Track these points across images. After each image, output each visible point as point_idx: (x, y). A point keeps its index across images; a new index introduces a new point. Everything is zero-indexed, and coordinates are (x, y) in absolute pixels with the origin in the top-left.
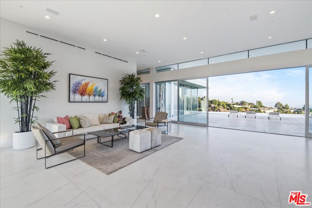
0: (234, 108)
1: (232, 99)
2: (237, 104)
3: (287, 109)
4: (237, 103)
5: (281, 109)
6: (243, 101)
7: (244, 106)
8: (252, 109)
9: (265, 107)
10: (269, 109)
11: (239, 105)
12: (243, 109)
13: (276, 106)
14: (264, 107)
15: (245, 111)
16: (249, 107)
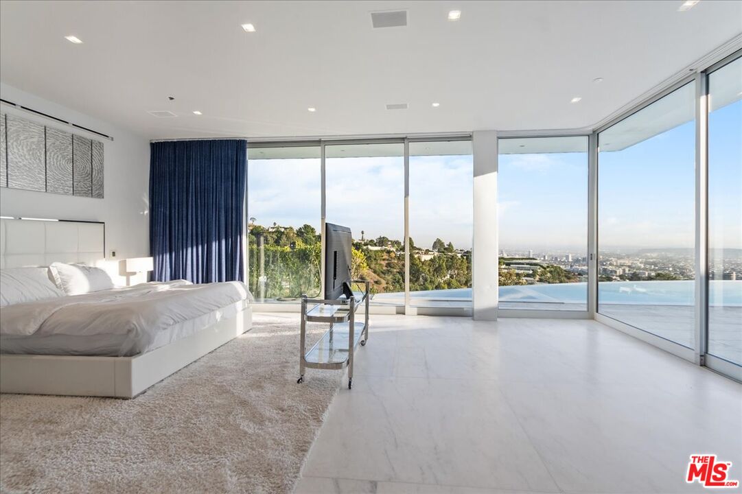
0: (368, 253)
1: (363, 233)
2: (371, 243)
3: (451, 252)
5: (443, 252)
6: (383, 238)
8: (399, 253)
10: (427, 252)
12: (385, 253)
13: (434, 247)
15: (387, 257)
16: (395, 250)
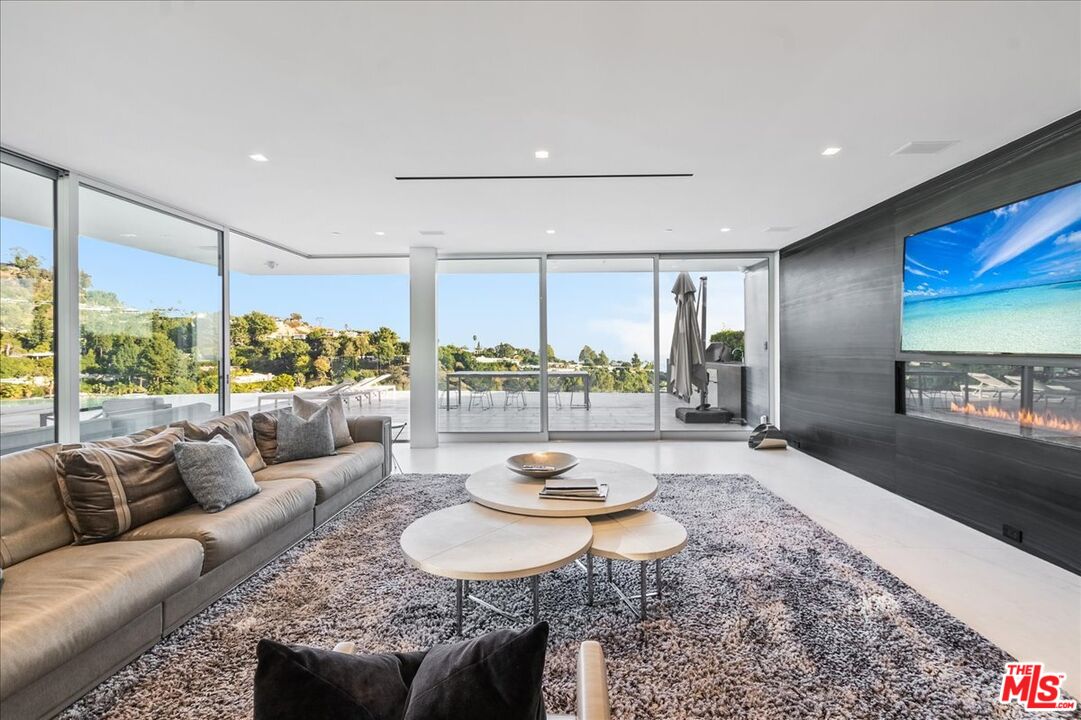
4: (490, 350)
7: (505, 358)
9: (558, 361)
11: (495, 355)
14: (555, 361)
